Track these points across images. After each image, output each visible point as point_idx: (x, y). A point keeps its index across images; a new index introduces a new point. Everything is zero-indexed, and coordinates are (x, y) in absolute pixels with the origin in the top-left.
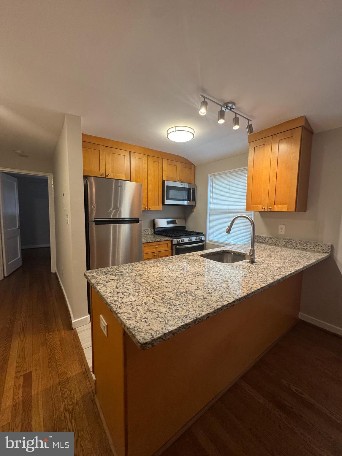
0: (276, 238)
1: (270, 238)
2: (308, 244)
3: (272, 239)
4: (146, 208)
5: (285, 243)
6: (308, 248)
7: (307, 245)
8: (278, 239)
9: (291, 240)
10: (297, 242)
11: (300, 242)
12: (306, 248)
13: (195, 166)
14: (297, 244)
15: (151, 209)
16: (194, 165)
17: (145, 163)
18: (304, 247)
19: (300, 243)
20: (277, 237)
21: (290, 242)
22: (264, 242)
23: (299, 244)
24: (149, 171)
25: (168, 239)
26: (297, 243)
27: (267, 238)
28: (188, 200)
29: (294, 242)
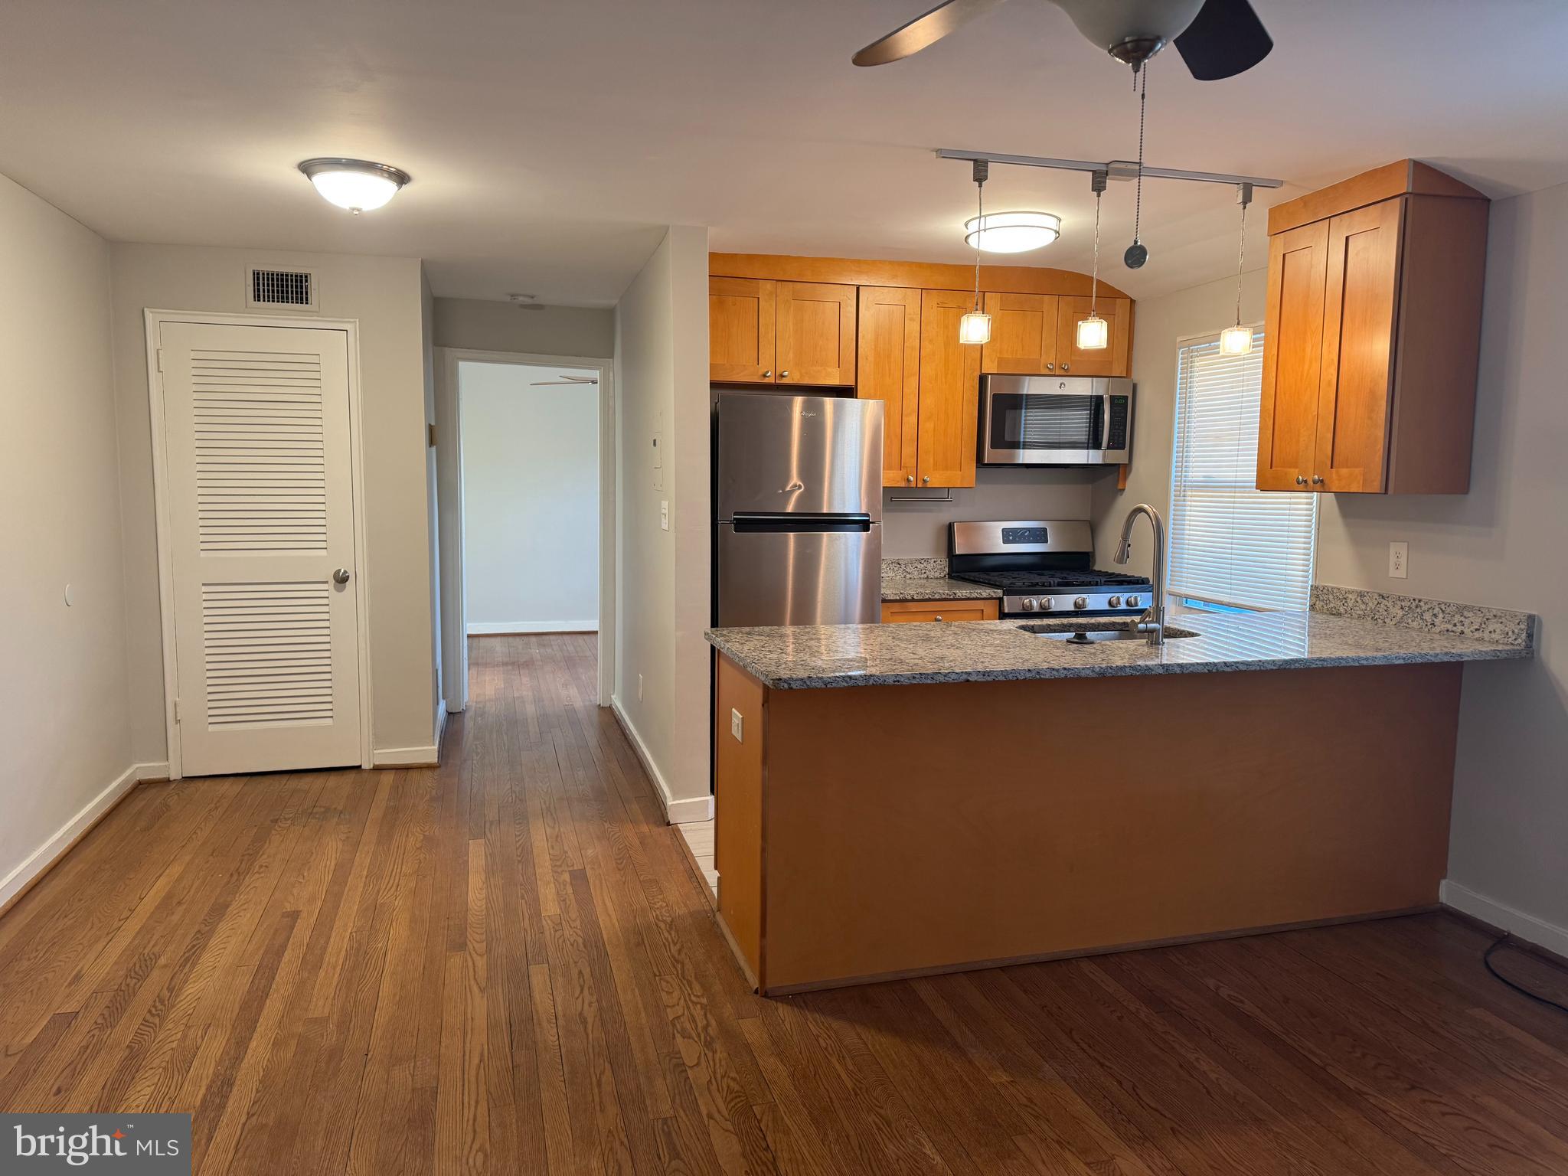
0: (1376, 596)
1: (1361, 595)
2: (1466, 613)
3: (1366, 599)
4: (911, 478)
5: (1400, 613)
6: (1466, 631)
7: (1462, 619)
8: (1383, 597)
9: (1420, 601)
10: (1437, 610)
11: (1443, 608)
12: (1459, 628)
13: (1133, 302)
14: (1435, 616)
15: (929, 485)
16: (1126, 297)
17: (912, 319)
18: (1455, 625)
19: (1443, 611)
20: (1381, 592)
21: (1417, 607)
22: (1342, 610)
23: (1441, 616)
24: (925, 344)
25: (985, 595)
26: (1435, 612)
27: (1350, 596)
28: (1095, 443)
29: (1427, 606)
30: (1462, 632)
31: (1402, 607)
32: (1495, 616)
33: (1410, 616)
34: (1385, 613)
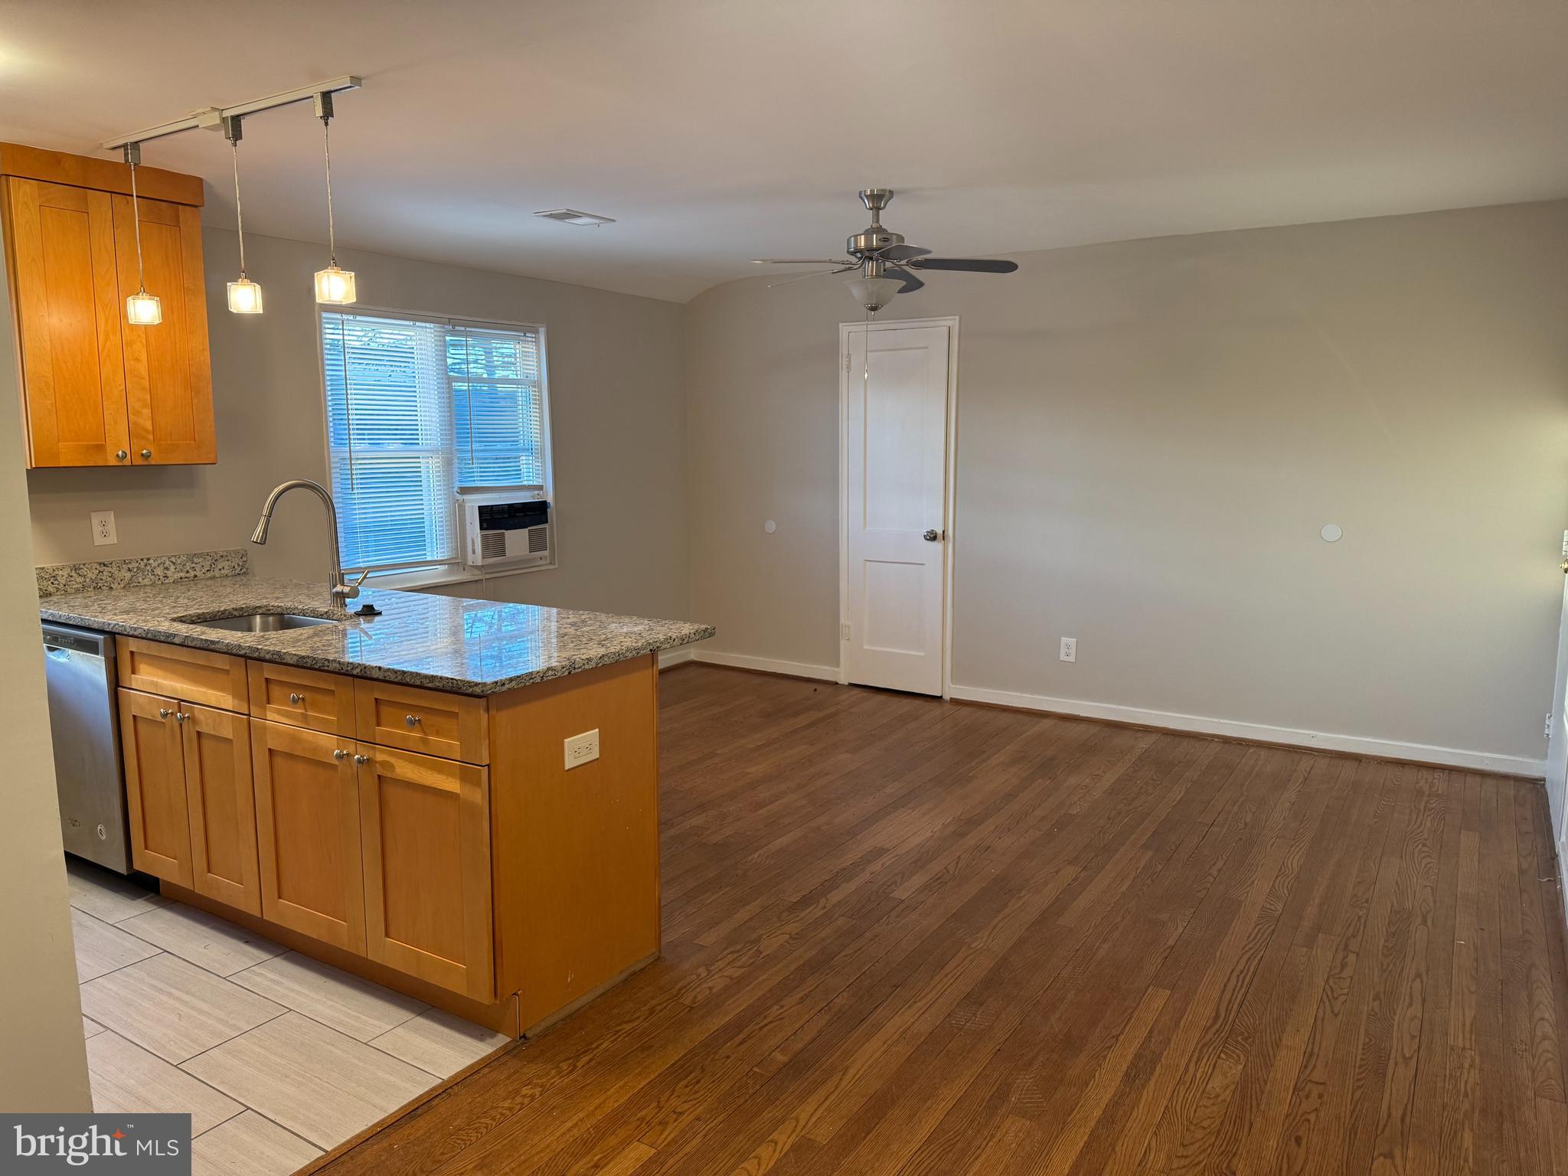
1: (73, 569)
3: (83, 571)
6: (198, 574)
7: (193, 565)
8: (104, 565)
9: (148, 559)
10: (167, 562)
12: (192, 573)
14: (167, 569)
18: (188, 572)
19: (174, 563)
20: (98, 561)
23: (172, 568)
26: (165, 566)
30: (196, 576)
31: (129, 570)
32: (222, 556)
33: (140, 574)
34: (109, 579)
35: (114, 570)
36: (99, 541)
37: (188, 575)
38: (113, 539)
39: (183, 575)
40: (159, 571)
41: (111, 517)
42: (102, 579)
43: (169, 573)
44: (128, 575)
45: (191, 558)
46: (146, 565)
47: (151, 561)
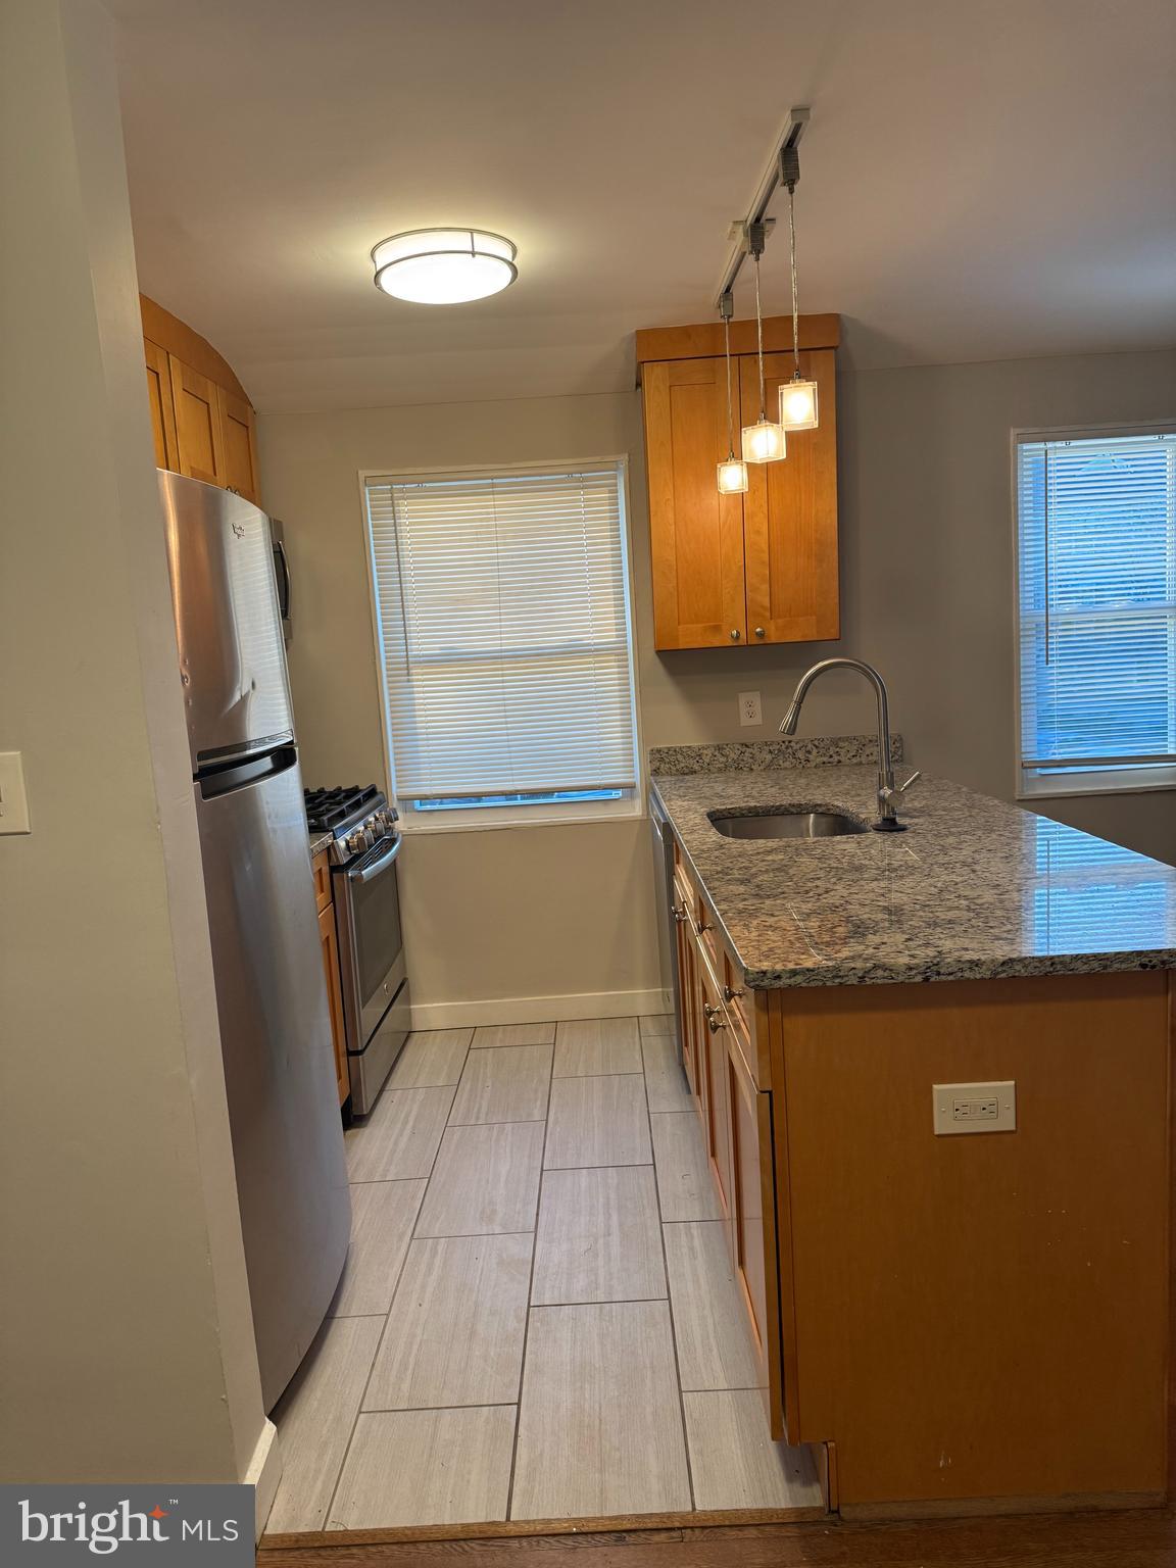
0: (738, 746)
1: (719, 748)
2: (841, 744)
3: (726, 752)
6: (843, 759)
7: (838, 750)
8: (745, 746)
9: (790, 742)
11: (816, 743)
12: (836, 758)
18: (831, 756)
19: (817, 747)
20: (742, 742)
27: (705, 752)
29: (798, 746)
30: (839, 762)
31: (770, 752)
32: (870, 741)
33: (781, 757)
34: (752, 760)
35: (756, 751)
36: (745, 721)
37: (831, 760)
38: (758, 720)
39: (825, 759)
40: (800, 755)
41: (756, 699)
42: (743, 760)
43: (811, 757)
44: (769, 757)
45: (835, 742)
46: (787, 748)
47: (792, 744)
